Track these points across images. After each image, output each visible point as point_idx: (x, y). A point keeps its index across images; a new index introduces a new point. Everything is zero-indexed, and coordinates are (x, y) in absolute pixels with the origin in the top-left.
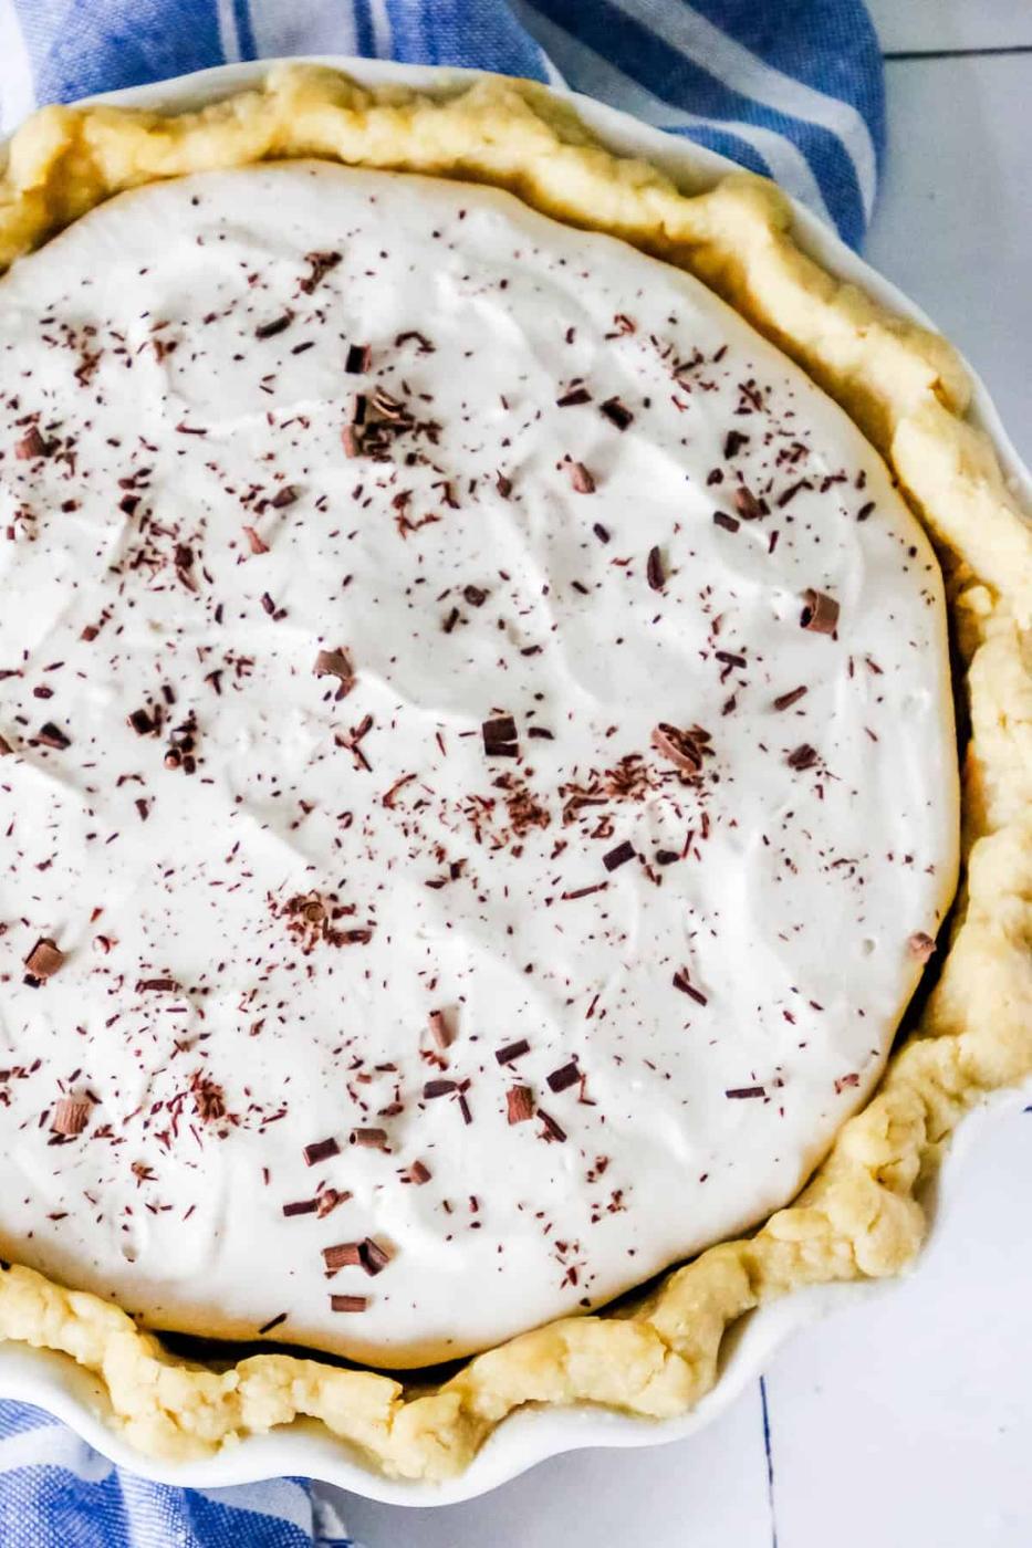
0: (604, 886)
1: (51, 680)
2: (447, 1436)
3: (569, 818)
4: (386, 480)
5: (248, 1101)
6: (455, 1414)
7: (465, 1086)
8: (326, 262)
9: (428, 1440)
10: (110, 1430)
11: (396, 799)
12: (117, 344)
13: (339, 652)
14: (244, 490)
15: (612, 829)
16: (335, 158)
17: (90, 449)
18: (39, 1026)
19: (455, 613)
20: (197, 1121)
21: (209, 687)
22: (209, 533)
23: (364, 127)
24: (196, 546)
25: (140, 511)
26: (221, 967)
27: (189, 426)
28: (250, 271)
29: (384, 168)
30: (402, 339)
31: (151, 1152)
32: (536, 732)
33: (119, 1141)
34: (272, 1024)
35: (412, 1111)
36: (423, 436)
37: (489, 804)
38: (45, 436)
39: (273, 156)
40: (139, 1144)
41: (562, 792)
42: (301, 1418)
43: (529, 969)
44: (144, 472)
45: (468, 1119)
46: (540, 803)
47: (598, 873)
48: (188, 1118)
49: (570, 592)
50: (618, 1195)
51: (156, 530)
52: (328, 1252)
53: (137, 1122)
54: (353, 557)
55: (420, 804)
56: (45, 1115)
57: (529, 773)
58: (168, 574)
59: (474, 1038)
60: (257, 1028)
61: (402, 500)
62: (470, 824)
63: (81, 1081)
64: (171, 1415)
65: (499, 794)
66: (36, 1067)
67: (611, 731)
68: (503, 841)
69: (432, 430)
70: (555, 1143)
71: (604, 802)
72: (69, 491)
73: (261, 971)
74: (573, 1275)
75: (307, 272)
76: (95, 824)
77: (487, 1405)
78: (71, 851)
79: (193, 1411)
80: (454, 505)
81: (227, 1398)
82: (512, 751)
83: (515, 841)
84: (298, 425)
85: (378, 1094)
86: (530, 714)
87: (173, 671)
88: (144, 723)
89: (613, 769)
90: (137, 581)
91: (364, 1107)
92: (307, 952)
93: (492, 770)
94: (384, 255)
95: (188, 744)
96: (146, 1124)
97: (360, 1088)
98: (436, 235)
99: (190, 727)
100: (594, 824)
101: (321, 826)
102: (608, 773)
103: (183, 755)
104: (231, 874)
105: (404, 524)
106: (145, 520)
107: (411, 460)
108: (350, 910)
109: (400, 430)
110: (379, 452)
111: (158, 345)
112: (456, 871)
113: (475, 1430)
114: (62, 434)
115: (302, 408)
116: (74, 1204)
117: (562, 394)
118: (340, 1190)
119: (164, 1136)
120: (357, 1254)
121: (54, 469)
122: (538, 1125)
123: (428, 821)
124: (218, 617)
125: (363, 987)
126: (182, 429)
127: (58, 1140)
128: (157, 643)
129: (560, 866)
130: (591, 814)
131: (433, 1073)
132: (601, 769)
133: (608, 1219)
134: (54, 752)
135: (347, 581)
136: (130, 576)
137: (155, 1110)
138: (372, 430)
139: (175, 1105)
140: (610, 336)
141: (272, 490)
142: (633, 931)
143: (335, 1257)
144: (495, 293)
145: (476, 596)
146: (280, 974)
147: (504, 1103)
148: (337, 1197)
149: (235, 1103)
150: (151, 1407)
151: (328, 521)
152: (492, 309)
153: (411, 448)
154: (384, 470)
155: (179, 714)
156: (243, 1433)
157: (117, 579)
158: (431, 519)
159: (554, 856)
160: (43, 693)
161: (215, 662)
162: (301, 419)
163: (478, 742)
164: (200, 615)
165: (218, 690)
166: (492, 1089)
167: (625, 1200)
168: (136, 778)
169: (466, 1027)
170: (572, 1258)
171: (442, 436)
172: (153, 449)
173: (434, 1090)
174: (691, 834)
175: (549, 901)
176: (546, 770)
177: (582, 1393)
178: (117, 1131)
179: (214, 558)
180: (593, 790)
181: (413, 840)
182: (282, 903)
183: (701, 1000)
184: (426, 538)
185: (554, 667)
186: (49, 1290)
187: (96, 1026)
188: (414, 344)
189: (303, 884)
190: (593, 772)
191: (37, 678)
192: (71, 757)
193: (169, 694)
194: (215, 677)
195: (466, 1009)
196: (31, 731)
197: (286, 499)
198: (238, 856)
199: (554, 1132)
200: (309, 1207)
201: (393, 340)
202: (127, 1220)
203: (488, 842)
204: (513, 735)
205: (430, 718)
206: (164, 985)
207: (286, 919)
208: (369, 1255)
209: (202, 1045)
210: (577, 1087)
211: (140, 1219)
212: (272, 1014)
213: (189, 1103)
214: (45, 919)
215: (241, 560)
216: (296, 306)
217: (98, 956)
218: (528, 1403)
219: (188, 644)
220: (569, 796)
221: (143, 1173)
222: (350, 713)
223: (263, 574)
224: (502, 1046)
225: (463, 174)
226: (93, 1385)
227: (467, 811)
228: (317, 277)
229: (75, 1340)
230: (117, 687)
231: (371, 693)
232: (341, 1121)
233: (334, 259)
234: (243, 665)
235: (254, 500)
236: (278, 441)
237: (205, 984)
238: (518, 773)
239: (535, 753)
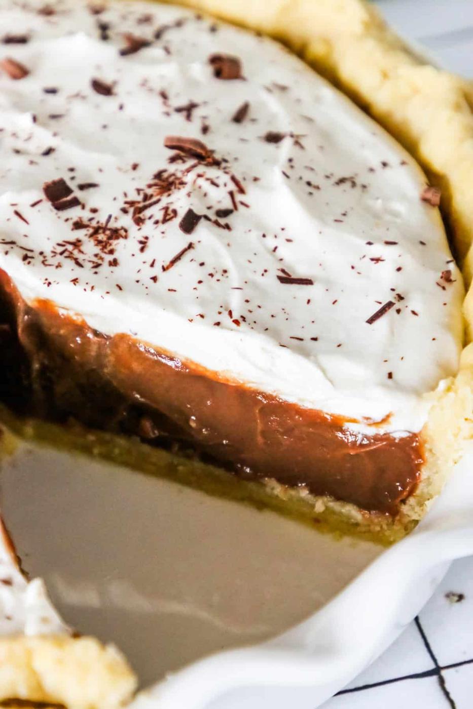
0: (191, 246)
3: (139, 221)
15: (175, 212)
32: (82, 187)
37: (77, 244)
41: (125, 211)
46: (113, 224)
47: (180, 240)
49: (52, 121)
57: (94, 211)
62: (68, 260)
65: (81, 234)
67: (135, 167)
68: (100, 262)
71: (158, 201)
82: (75, 202)
83: (109, 258)
86: (73, 179)
89: (152, 182)
93: (67, 220)
100: (159, 216)
102: (150, 186)
129: (148, 255)
130: (156, 212)
132: (143, 185)
142: (228, 264)
159: (142, 250)
163: (47, 205)
174: (231, 194)
175: (154, 279)
176: (105, 204)
180: (146, 199)
183: (307, 282)
190: (139, 191)
203: (89, 265)
204: (69, 191)
220: (131, 210)
227: (61, 254)
238: (85, 215)
239: (91, 198)
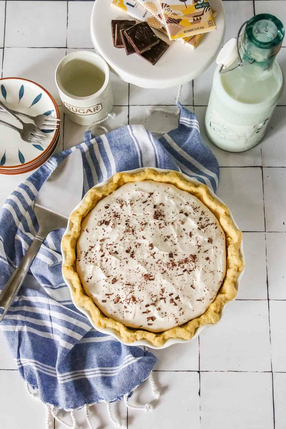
0: (183, 274)
1: (116, 245)
2: (161, 341)
3: (179, 266)
4: (158, 222)
5: (139, 299)
6: (162, 339)
7: (165, 298)
8: (151, 194)
9: (159, 342)
10: (121, 339)
11: (158, 262)
12: (125, 203)
13: (152, 244)
14: (140, 223)
15: (184, 267)
16: (153, 180)
17: (122, 216)
18: (113, 288)
19: (166, 239)
20: (132, 302)
21: (135, 247)
22: (136, 228)
23: (157, 177)
24: (134, 229)
25: (128, 225)
26: (136, 283)
27: (134, 214)
28: (142, 195)
29: (159, 182)
30: (161, 204)
31: (126, 305)
32: (175, 255)
33: (123, 303)
34: (142, 290)
35: (158, 301)
36: (163, 217)
37: (169, 264)
38: (116, 214)
39: (146, 180)
40: (125, 304)
41: (178, 262)
42: (144, 338)
43: (173, 284)
44: (128, 220)
45: (165, 303)
46: (175, 264)
47: (182, 273)
48: (131, 301)
49: (180, 237)
50: (183, 312)
51: (130, 227)
52: (148, 318)
53: (125, 301)
54: (154, 232)
55: (161, 263)
56: (114, 300)
57: (174, 260)
58: (131, 233)
59: (166, 293)
60: (140, 290)
61: (160, 224)
62: (167, 266)
63: (118, 296)
64: (128, 338)
65: (170, 262)
66: (113, 294)
67: (184, 255)
69: (164, 216)
70: (176, 306)
71: (183, 264)
72: (119, 222)
73: (141, 283)
74: (177, 322)
75: (149, 195)
76: (121, 264)
77: (166, 338)
78: (118, 267)
79: (131, 337)
80: (166, 225)
81: (135, 336)
82: (172, 257)
83: (172, 268)
84: (147, 214)
85: (154, 299)
86: (175, 252)
87: (131, 245)
88: (127, 251)
90: (127, 234)
91: (153, 300)
92: (146, 281)
93: (170, 259)
94: (158, 193)
95: (133, 254)
96: (126, 302)
97: (152, 298)
98: (165, 191)
99: (133, 252)
100: (182, 266)
101: (149, 266)
102: (184, 260)
103: (132, 256)
104: (137, 271)
105: (160, 228)
106: (128, 226)
107: (161, 220)
108: (152, 276)
109: (160, 216)
110: (157, 219)
111: (131, 204)
112: (165, 272)
113: (164, 341)
114: (119, 214)
115: (148, 213)
116: (117, 311)
117: (180, 212)
118: (149, 310)
119: (128, 303)
120: (151, 319)
121: (117, 219)
122: (174, 304)
123: (162, 265)
124: (137, 238)
125: (153, 286)
126: (133, 215)
127: (115, 303)
128: (129, 241)
129: (177, 272)
130: (182, 265)
131: (161, 297)
133: (182, 315)
134: (116, 255)
135: (153, 235)
136: (126, 233)
137: (127, 300)
138: (157, 216)
139: (130, 299)
140: (186, 205)
141: (144, 223)
142: (186, 279)
143: (148, 319)
144: (172, 199)
145: (168, 237)
146: (143, 284)
147: (170, 301)
148: (149, 311)
149: (137, 299)
150: (126, 337)
151: (151, 227)
152: (172, 201)
153: (161, 218)
154: (158, 221)
155: (132, 251)
156: (137, 340)
157: (125, 233)
158: (163, 227)
159: (177, 270)
160: (115, 247)
161: (136, 244)
162: (148, 214)
163: (168, 256)
164: (135, 238)
165: (137, 248)
166: (168, 299)
167: (184, 313)
168: (126, 258)
169: (165, 291)
170: (177, 320)
171: (165, 217)
172: (130, 217)
173: (161, 299)
174: (194, 268)
175: (176, 276)
176: (176, 259)
177: (178, 337)
178: (123, 302)
179: (137, 231)
180: (182, 262)
181: (160, 268)
182: (144, 275)
183: (194, 288)
184: (162, 230)
185: (178, 246)
186: (114, 322)
187: (120, 289)
188: (162, 205)
189: (146, 273)
190: (182, 260)
191: (114, 245)
192: (118, 255)
193: (131, 248)
194: (136, 246)
195: (165, 289)
196: (114, 252)
197: (146, 224)
198: (138, 269)
199: (176, 305)
200: (145, 312)
201: (159, 204)
202: (123, 313)
203: (169, 268)
204: (172, 255)
205: (162, 253)
206: (129, 284)
207: (144, 277)
208: (153, 319)
209: (133, 292)
210: (179, 299)
211: (125, 313)
212: (142, 289)
213: (131, 299)
214: (115, 275)
215: (140, 231)
216: (148, 199)
217: (121, 280)
218: (171, 338)
219: (133, 242)
220: (179, 263)
221: (125, 307)
222: (153, 251)
223: (142, 233)
224: (170, 294)
225: (169, 183)
226: (119, 333)
227: (166, 264)
228: (150, 195)
229: (116, 328)
230: (124, 247)
231: (155, 249)
232: (150, 302)
233: (152, 194)
234: (140, 245)
235: (142, 224)
236: (145, 216)
237: (134, 285)
238: (173, 260)
239: (175, 257)
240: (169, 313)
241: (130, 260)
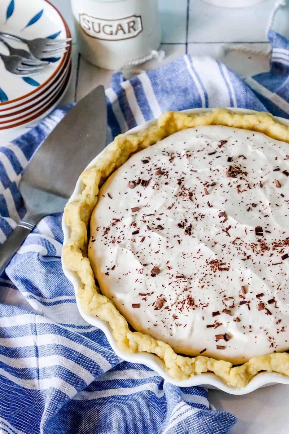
0: (281, 263)
1: (160, 217)
2: (243, 376)
3: (274, 249)
4: (235, 182)
5: (200, 302)
6: (244, 371)
7: (249, 302)
8: (224, 142)
9: (238, 377)
10: (165, 371)
11: (235, 243)
12: (179, 155)
13: (224, 212)
14: (204, 182)
15: (283, 252)
16: (227, 125)
17: (171, 174)
18: (153, 284)
19: (250, 208)
20: (188, 306)
21: (195, 220)
22: (196, 190)
24: (193, 192)
25: (182, 185)
26: (195, 274)
27: (193, 170)
28: (208, 143)
29: (237, 127)
30: (240, 156)
31: (177, 313)
32: (266, 231)
33: (170, 310)
34: (206, 286)
35: (237, 307)
36: (244, 175)
37: (256, 245)
38: (162, 171)
39: (213, 124)
40: (174, 311)
41: (272, 244)
42: (209, 372)
43: (264, 279)
44: (183, 178)
45: (249, 309)
46: (267, 245)
47: (280, 260)
48: (186, 305)
49: (275, 206)
50: (283, 328)
51: (185, 189)
52: (216, 336)
53: (175, 306)
54: (227, 196)
55: (241, 244)
56: (154, 303)
57: (265, 239)
58: (187, 197)
59: (251, 293)
60: (202, 287)
61: (239, 186)
62: (252, 249)
63: (162, 296)
64: (179, 367)
65: (258, 243)
66: (152, 293)
67: (284, 233)
68: (259, 253)
69: (246, 174)
70: (269, 315)
71: (282, 246)
72: (167, 181)
73: (204, 275)
74: (272, 345)
75: (220, 144)
76: (169, 244)
77: (253, 370)
78: (163, 249)
79: (184, 366)
80: (250, 188)
81: (192, 364)
82: (262, 235)
83: (262, 253)
84: (217, 171)
85: (229, 303)
86: (266, 228)
87: (187, 216)
88: (180, 225)
89: (284, 240)
90: (180, 199)
91: (226, 306)
92: (214, 272)
93: (257, 238)
94: (236, 141)
95: (190, 230)
96: (177, 306)
97: (225, 301)
98: (248, 138)
99: (191, 226)
100: (279, 250)
101: (219, 247)
102: (283, 241)
104: (198, 256)
105: (239, 191)
106: (183, 187)
107: (241, 178)
108: (224, 264)
109: (239, 173)
110: (234, 176)
111: (187, 155)
112: (248, 258)
113: (248, 377)
114: (165, 171)
115: (217, 167)
116: (159, 323)
117: (274, 169)
118: (220, 323)
119: (180, 309)
120: (223, 336)
121: (163, 177)
122: (266, 311)
123: (243, 247)
124: (198, 206)
125: (226, 280)
126: (192, 171)
127: (157, 309)
128: (184, 211)
129: (271, 258)
130: (279, 249)
131: (242, 300)
132: (281, 239)
133: (281, 333)
134: (160, 231)
135: (226, 201)
136: (179, 197)
137: (179, 303)
138: (233, 172)
139: (183, 302)
140: (285, 159)
141: (210, 183)
143: (218, 337)
144: (260, 149)
145: (255, 205)
146: (208, 276)
147: (258, 306)
148: (219, 324)
149: (197, 303)
150: (175, 365)
151: (223, 189)
152: (260, 153)
153: (241, 176)
154: (235, 180)
155: (188, 224)
156: (195, 374)
157: (176, 198)
158: (245, 190)
159: (270, 256)
160: (158, 219)
161: (196, 215)
162: (217, 170)
163: (254, 232)
164: (194, 206)
165: (197, 220)
166: (255, 303)
167: (285, 329)
168: (178, 236)
169: (250, 289)
170: (272, 341)
171: (248, 175)
172: (185, 174)
173: (242, 303)
175: (269, 265)
176: (269, 239)
177: (274, 369)
178: (170, 308)
179: (197, 195)
180: (279, 244)
181: (239, 251)
182: (209, 262)
184: (244, 194)
185: (271, 219)
186: (152, 339)
187: (166, 285)
188: (242, 158)
189: (214, 258)
190: (279, 240)
191: (157, 216)
192: (164, 231)
193: (186, 221)
194: (196, 218)
195: (250, 286)
196: (156, 226)
197: (214, 185)
198: (200, 252)
199: (269, 313)
200: (213, 326)
201: (238, 156)
202: (171, 327)
203: (256, 252)
204: (262, 231)
205: (245, 226)
206: (182, 277)
207: (210, 265)
208: (226, 337)
209: (190, 290)
210: (274, 303)
211: (174, 327)
212: (206, 284)
213: (186, 302)
214: (156, 263)
215: (203, 196)
216: (217, 150)
217: (168, 271)
218: (262, 371)
219: (191, 212)
220: (274, 245)
221: (175, 317)
222: (226, 225)
223: (207, 198)
224: (257, 294)
225: (253, 129)
226: (161, 361)
227: (251, 246)
228: (222, 145)
229: (158, 351)
230: (175, 219)
231: (231, 221)
232: (220, 308)
233: (226, 142)
234: (203, 216)
235: (206, 184)
236: (212, 174)
237: (191, 277)
238: (263, 239)
239: (266, 235)
240: (256, 327)
241: (185, 238)
